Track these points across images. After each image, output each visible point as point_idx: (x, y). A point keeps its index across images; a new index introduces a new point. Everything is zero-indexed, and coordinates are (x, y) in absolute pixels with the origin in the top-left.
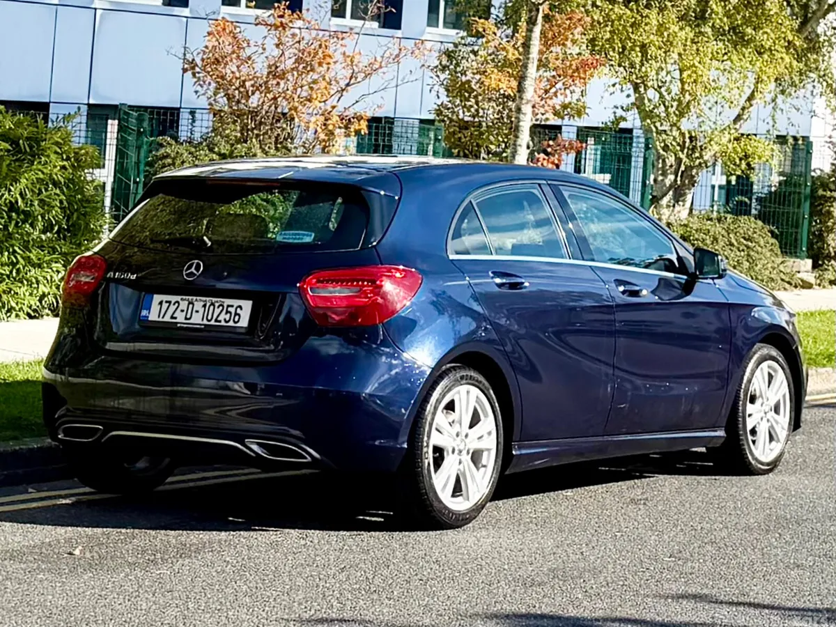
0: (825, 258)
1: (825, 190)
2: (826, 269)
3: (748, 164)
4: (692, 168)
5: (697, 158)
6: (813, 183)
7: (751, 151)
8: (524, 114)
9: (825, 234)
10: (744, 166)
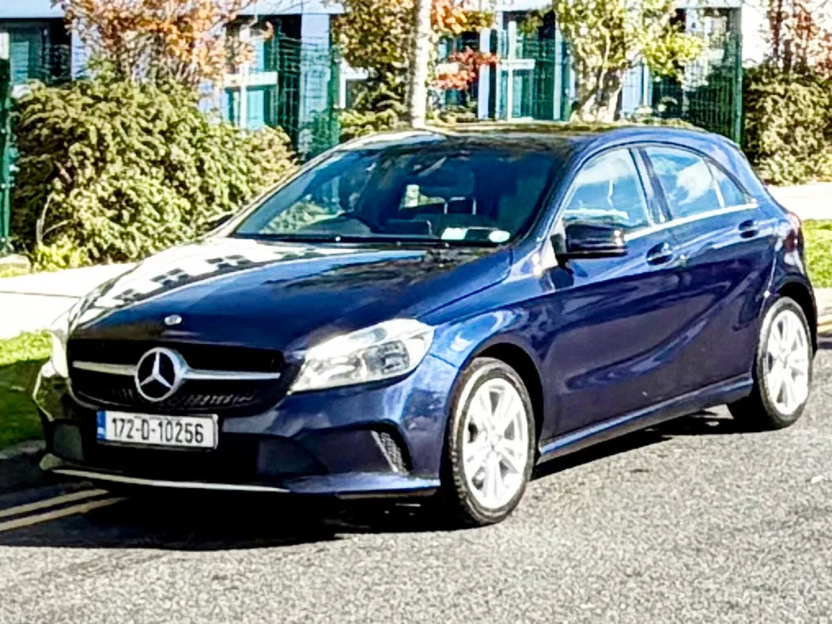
0: (760, 156)
1: (757, 84)
2: (763, 169)
3: (675, 63)
4: (615, 69)
5: (620, 59)
6: (745, 78)
7: (676, 47)
8: (421, 49)
9: (760, 132)
10: (670, 65)
